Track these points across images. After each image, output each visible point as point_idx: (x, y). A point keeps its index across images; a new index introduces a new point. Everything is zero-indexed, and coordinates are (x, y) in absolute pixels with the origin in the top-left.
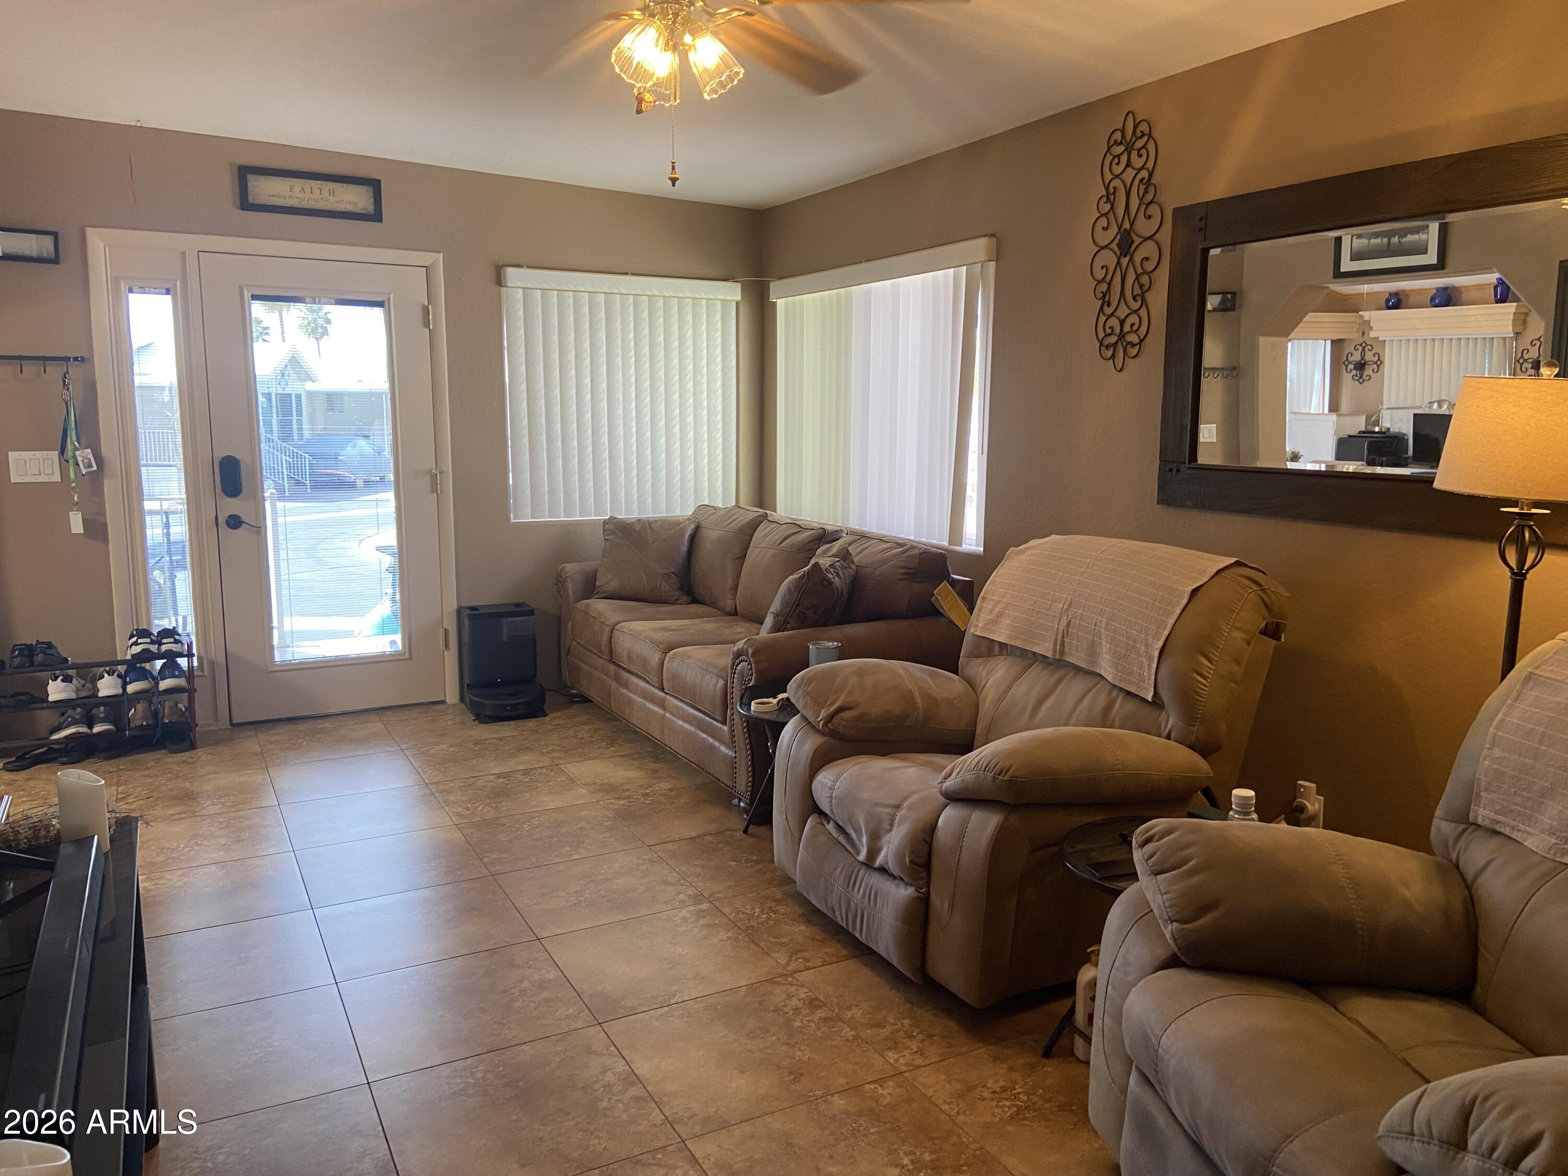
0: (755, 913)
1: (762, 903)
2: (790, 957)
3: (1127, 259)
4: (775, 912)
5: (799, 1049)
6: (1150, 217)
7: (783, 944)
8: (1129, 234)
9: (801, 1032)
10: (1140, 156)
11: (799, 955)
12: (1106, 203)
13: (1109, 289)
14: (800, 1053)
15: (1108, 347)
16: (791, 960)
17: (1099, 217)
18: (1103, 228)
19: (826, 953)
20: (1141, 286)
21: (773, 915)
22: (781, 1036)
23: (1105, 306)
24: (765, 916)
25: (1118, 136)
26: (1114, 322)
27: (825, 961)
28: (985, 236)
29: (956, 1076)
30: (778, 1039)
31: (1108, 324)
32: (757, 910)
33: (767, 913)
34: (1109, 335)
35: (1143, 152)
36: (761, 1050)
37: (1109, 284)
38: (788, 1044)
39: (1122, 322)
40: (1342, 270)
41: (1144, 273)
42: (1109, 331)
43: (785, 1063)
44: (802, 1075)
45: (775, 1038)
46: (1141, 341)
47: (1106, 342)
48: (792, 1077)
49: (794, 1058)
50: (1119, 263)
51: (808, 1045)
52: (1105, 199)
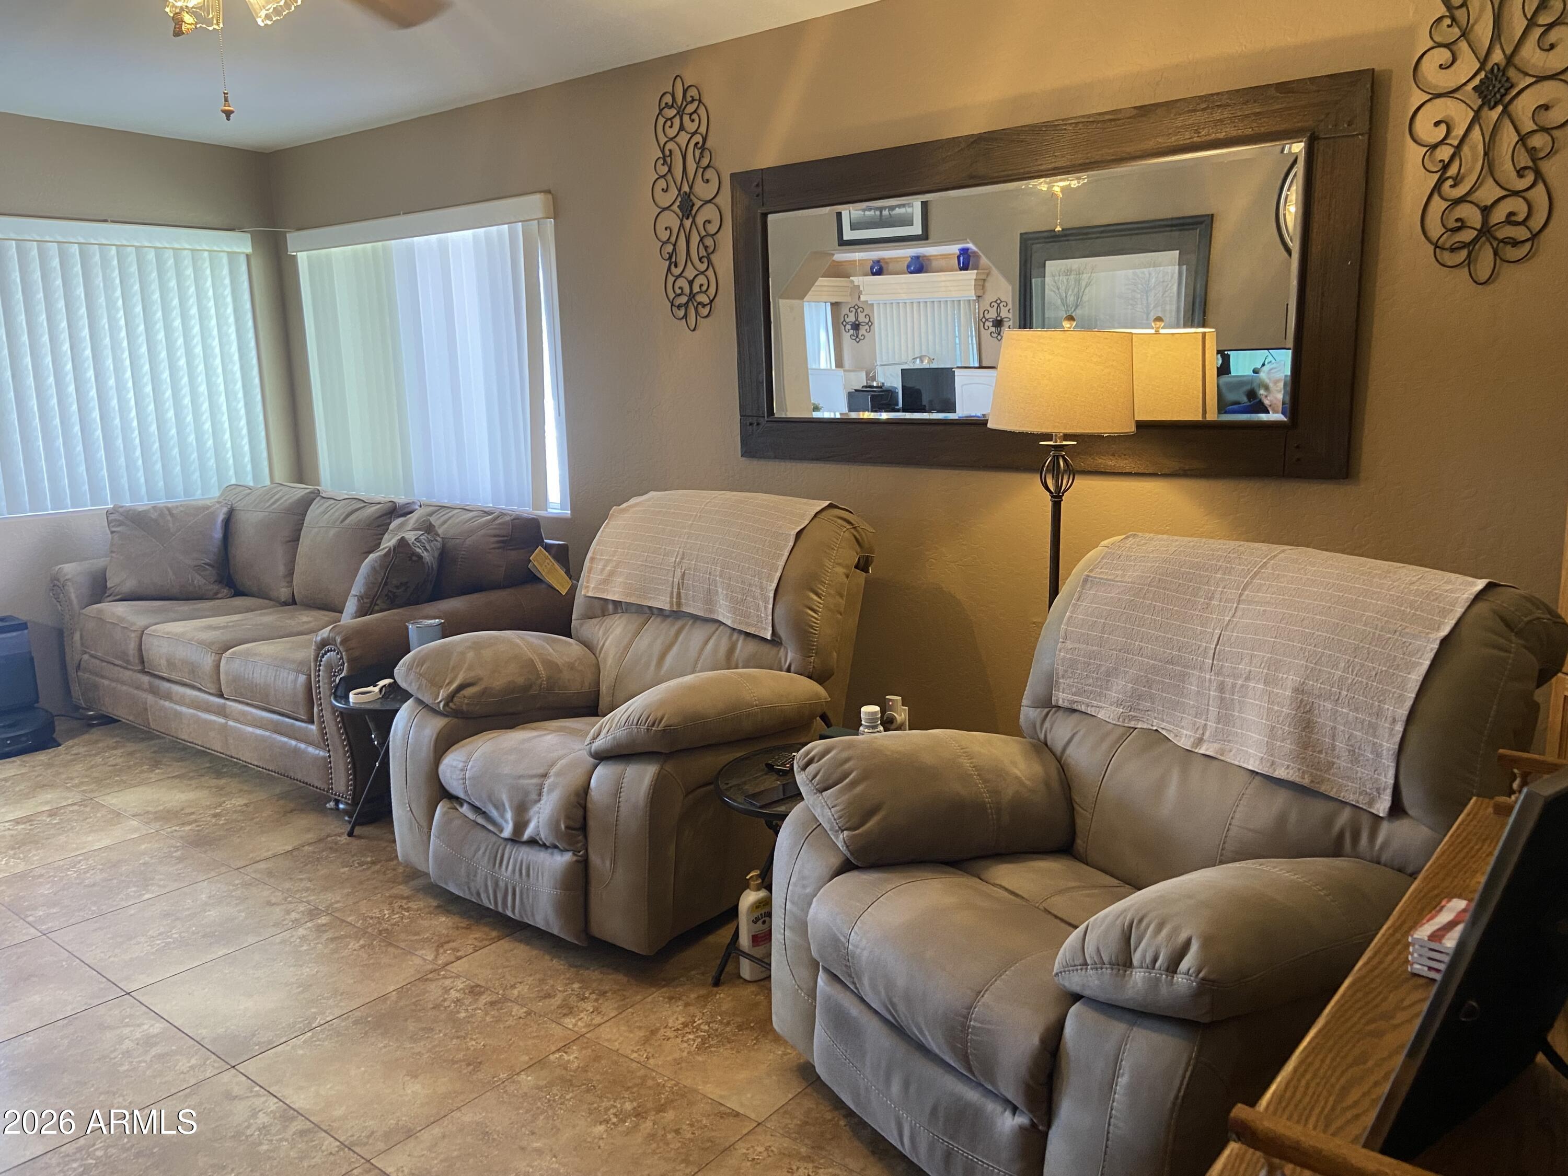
0: (385, 915)
1: (391, 904)
2: (437, 950)
3: (690, 220)
4: (408, 910)
5: (472, 1039)
6: (708, 181)
7: (428, 940)
8: (689, 196)
9: (469, 1022)
10: (693, 121)
11: (446, 946)
12: (663, 165)
13: (674, 249)
14: (474, 1043)
15: (679, 307)
16: (438, 954)
17: (658, 179)
18: (663, 189)
19: (475, 939)
20: (706, 248)
21: (406, 914)
22: (448, 1031)
23: (673, 266)
24: (397, 916)
25: (668, 99)
26: (682, 282)
27: (476, 946)
28: (541, 192)
29: (637, 1024)
30: (445, 1035)
31: (677, 285)
32: (386, 912)
33: (398, 913)
34: (679, 295)
35: (695, 116)
36: (429, 1051)
37: (674, 245)
38: (458, 1037)
39: (691, 283)
40: (845, 238)
41: (708, 235)
42: (679, 291)
43: (460, 1056)
44: (480, 1063)
45: (441, 1035)
46: (711, 301)
47: (677, 303)
48: (472, 1067)
49: (468, 1049)
50: (681, 225)
51: (479, 1033)
52: (661, 161)
